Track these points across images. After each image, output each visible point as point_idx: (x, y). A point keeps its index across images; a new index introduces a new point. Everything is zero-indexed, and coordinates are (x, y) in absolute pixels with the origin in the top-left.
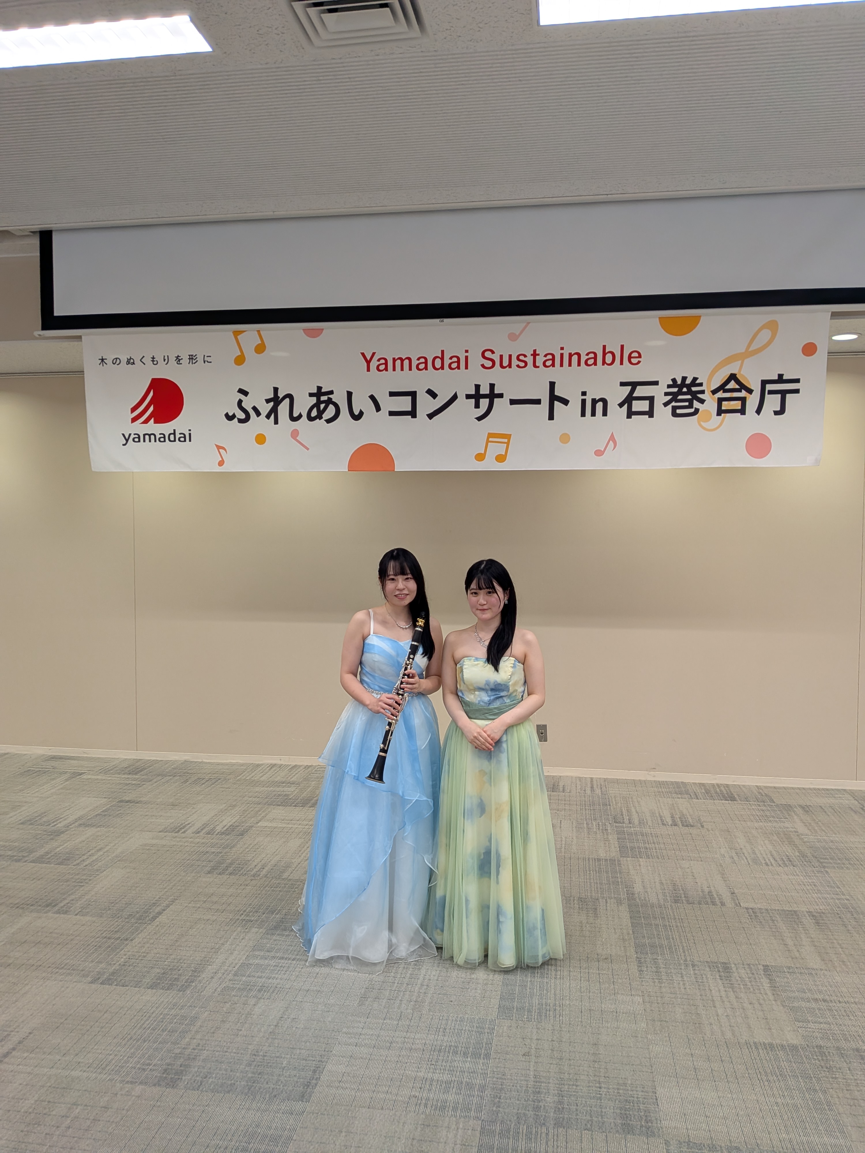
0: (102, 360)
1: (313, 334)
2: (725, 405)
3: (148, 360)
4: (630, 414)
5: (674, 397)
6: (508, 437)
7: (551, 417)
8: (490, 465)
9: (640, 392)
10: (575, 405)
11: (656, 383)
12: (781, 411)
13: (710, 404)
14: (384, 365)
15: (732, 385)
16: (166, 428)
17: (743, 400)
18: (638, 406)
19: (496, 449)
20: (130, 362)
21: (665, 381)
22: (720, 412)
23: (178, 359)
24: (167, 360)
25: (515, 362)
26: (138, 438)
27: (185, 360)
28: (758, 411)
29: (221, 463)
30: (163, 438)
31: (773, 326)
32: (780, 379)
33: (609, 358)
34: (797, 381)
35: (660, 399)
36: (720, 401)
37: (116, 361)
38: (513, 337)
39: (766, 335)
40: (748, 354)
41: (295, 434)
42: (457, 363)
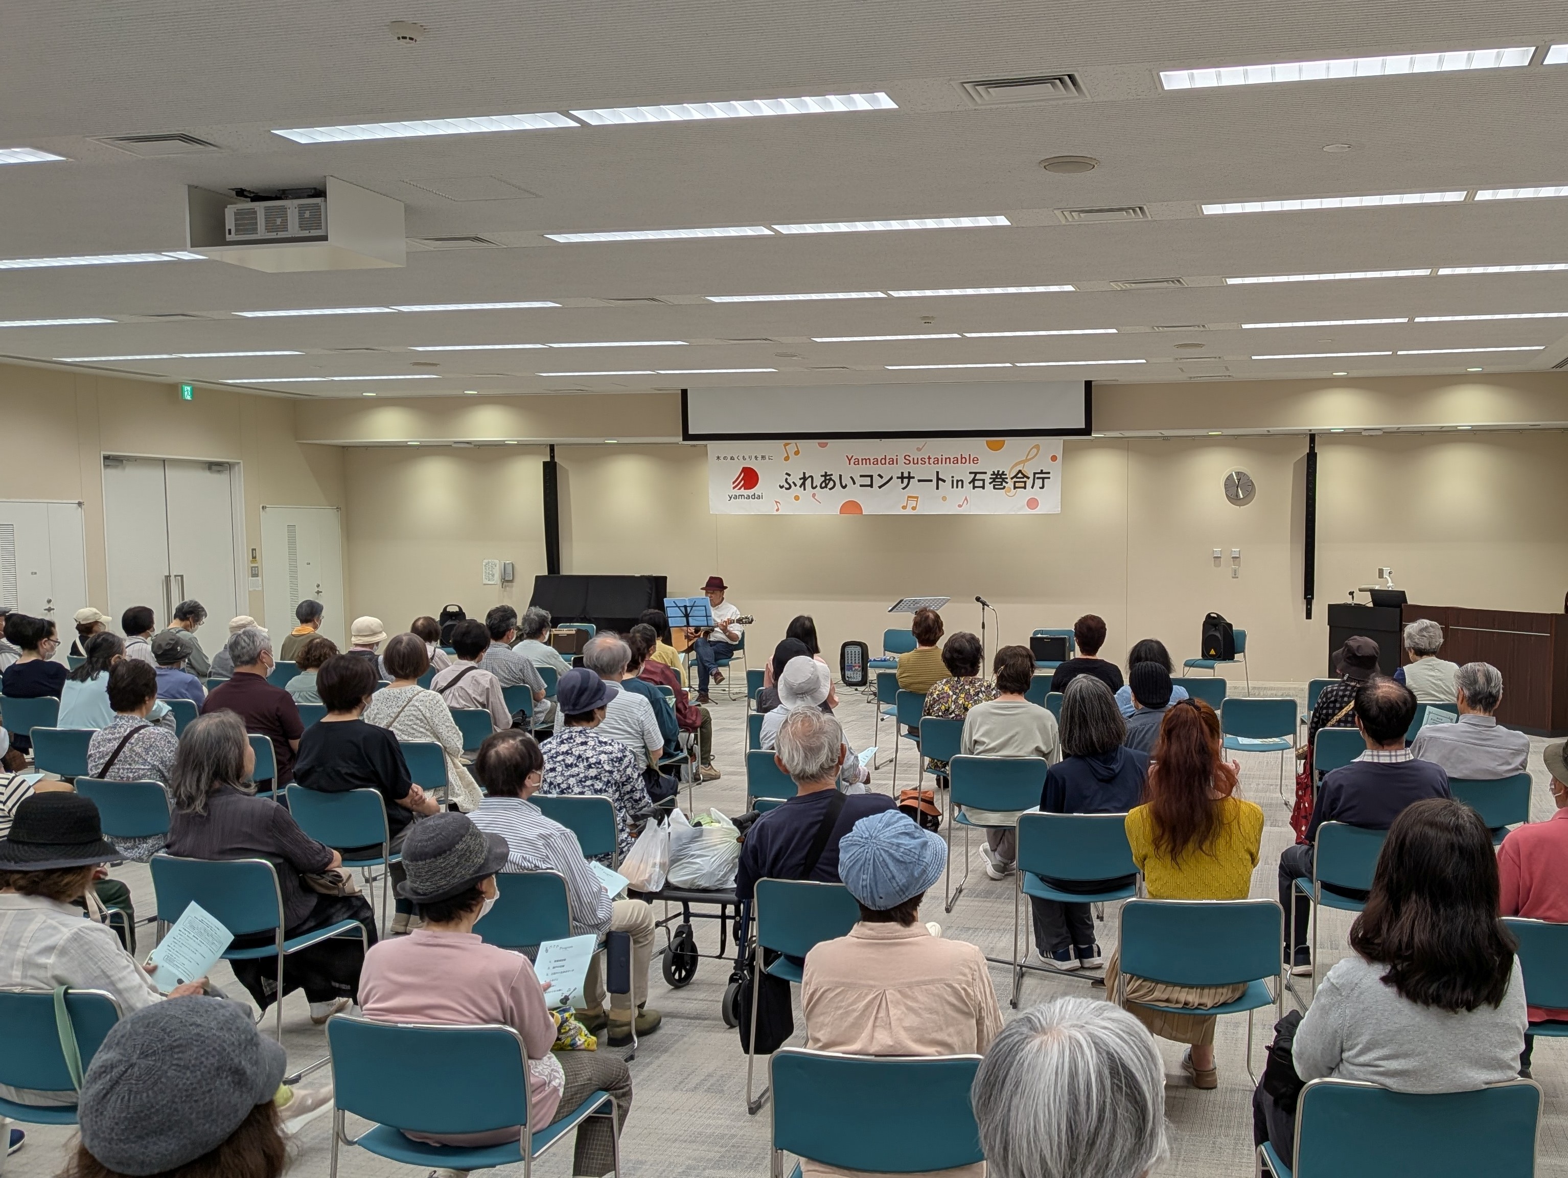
0: (718, 458)
1: (823, 446)
2: (1017, 485)
3: (741, 458)
4: (974, 487)
5: (994, 480)
6: (917, 498)
7: (937, 488)
8: (908, 511)
9: (978, 477)
10: (949, 482)
11: (985, 473)
12: (1042, 488)
13: (1010, 484)
14: (857, 462)
15: (1020, 475)
16: (750, 492)
17: (1025, 482)
18: (978, 483)
19: (912, 503)
20: (732, 458)
21: (990, 473)
22: (1015, 488)
23: (756, 458)
24: (750, 458)
25: (920, 461)
26: (736, 498)
27: (760, 458)
28: (1032, 487)
29: (778, 510)
30: (748, 498)
31: (1037, 447)
32: (1042, 472)
33: (964, 460)
34: (1049, 473)
35: (988, 481)
36: (1015, 482)
37: (725, 458)
38: (919, 449)
39: (1035, 451)
40: (1027, 460)
41: (814, 495)
42: (892, 462)
